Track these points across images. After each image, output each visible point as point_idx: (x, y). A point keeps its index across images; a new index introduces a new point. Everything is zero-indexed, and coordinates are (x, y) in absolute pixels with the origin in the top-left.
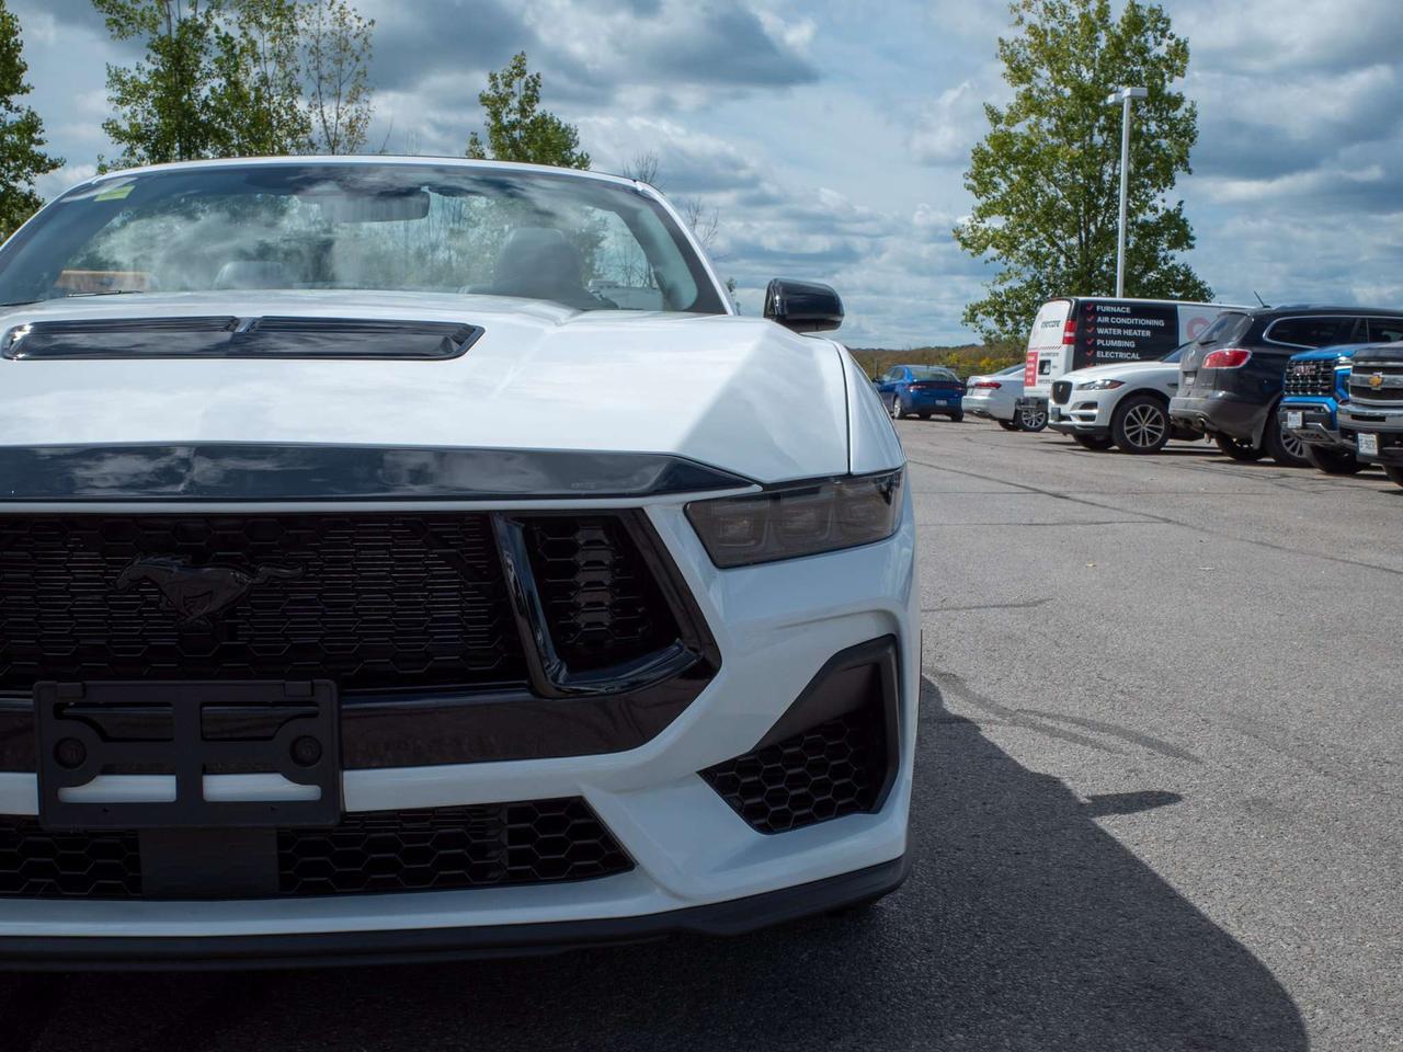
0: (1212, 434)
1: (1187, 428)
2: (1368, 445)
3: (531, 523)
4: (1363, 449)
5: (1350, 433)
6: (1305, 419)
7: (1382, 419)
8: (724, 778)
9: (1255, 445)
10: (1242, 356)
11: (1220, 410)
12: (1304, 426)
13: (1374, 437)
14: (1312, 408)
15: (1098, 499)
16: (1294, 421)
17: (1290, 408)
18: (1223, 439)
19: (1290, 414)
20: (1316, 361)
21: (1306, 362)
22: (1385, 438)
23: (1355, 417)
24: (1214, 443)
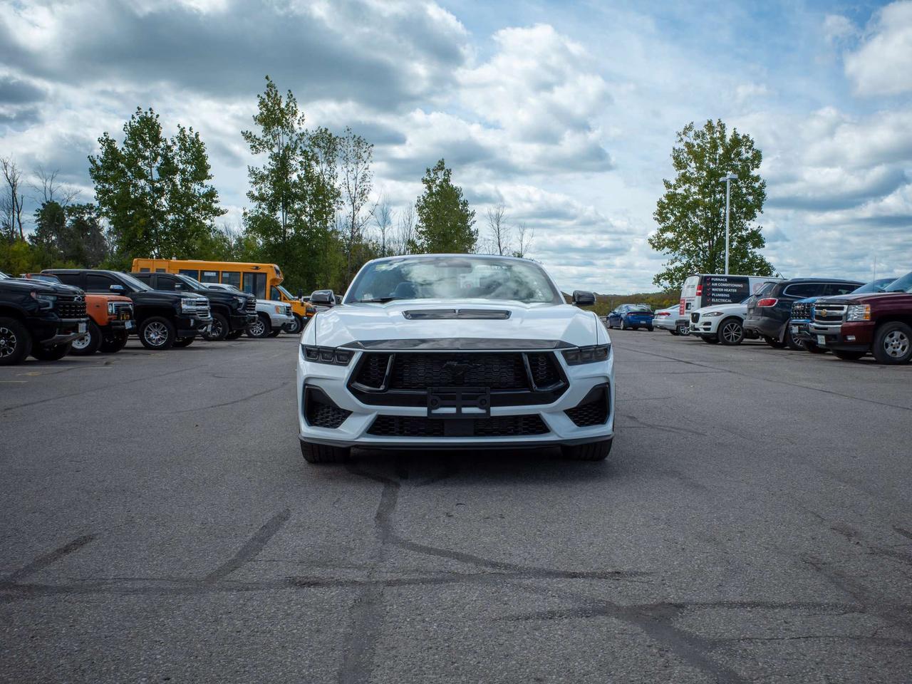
0: (764, 336)
1: (750, 334)
2: (821, 340)
3: (531, 355)
4: (819, 342)
5: (814, 335)
6: (800, 329)
7: (826, 329)
8: (570, 413)
9: (781, 341)
10: (773, 302)
11: (763, 326)
12: (799, 333)
13: (824, 337)
14: (802, 324)
15: (704, 364)
16: (795, 330)
17: (793, 324)
18: (768, 338)
19: (793, 327)
20: (804, 304)
21: (800, 304)
22: (828, 337)
23: (816, 328)
24: (764, 340)
